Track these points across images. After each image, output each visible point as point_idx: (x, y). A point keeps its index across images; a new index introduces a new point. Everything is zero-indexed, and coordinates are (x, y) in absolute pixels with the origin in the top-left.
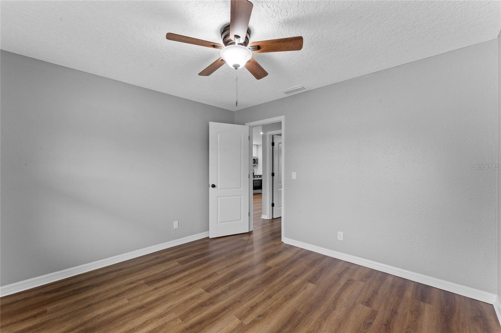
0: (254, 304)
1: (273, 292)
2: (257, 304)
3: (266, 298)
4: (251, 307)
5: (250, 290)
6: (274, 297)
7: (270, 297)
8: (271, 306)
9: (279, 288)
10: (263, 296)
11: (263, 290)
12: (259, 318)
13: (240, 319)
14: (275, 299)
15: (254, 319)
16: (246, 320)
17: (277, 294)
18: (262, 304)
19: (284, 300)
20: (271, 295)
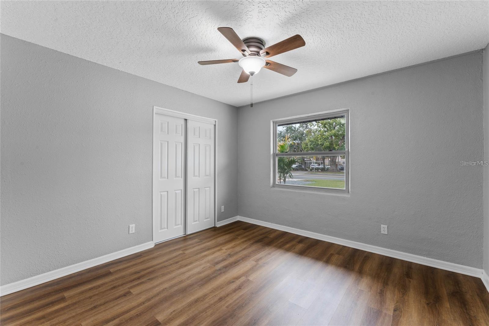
0: (237, 292)
1: (216, 306)
2: (235, 292)
3: (225, 297)
4: (241, 289)
5: (243, 307)
6: (216, 299)
7: (221, 299)
8: (222, 290)
9: (207, 311)
10: (228, 299)
11: (227, 307)
12: (234, 280)
13: (249, 280)
14: (216, 297)
15: (237, 280)
16: (244, 279)
17: (212, 302)
18: (230, 292)
19: (207, 296)
20: (219, 301)
